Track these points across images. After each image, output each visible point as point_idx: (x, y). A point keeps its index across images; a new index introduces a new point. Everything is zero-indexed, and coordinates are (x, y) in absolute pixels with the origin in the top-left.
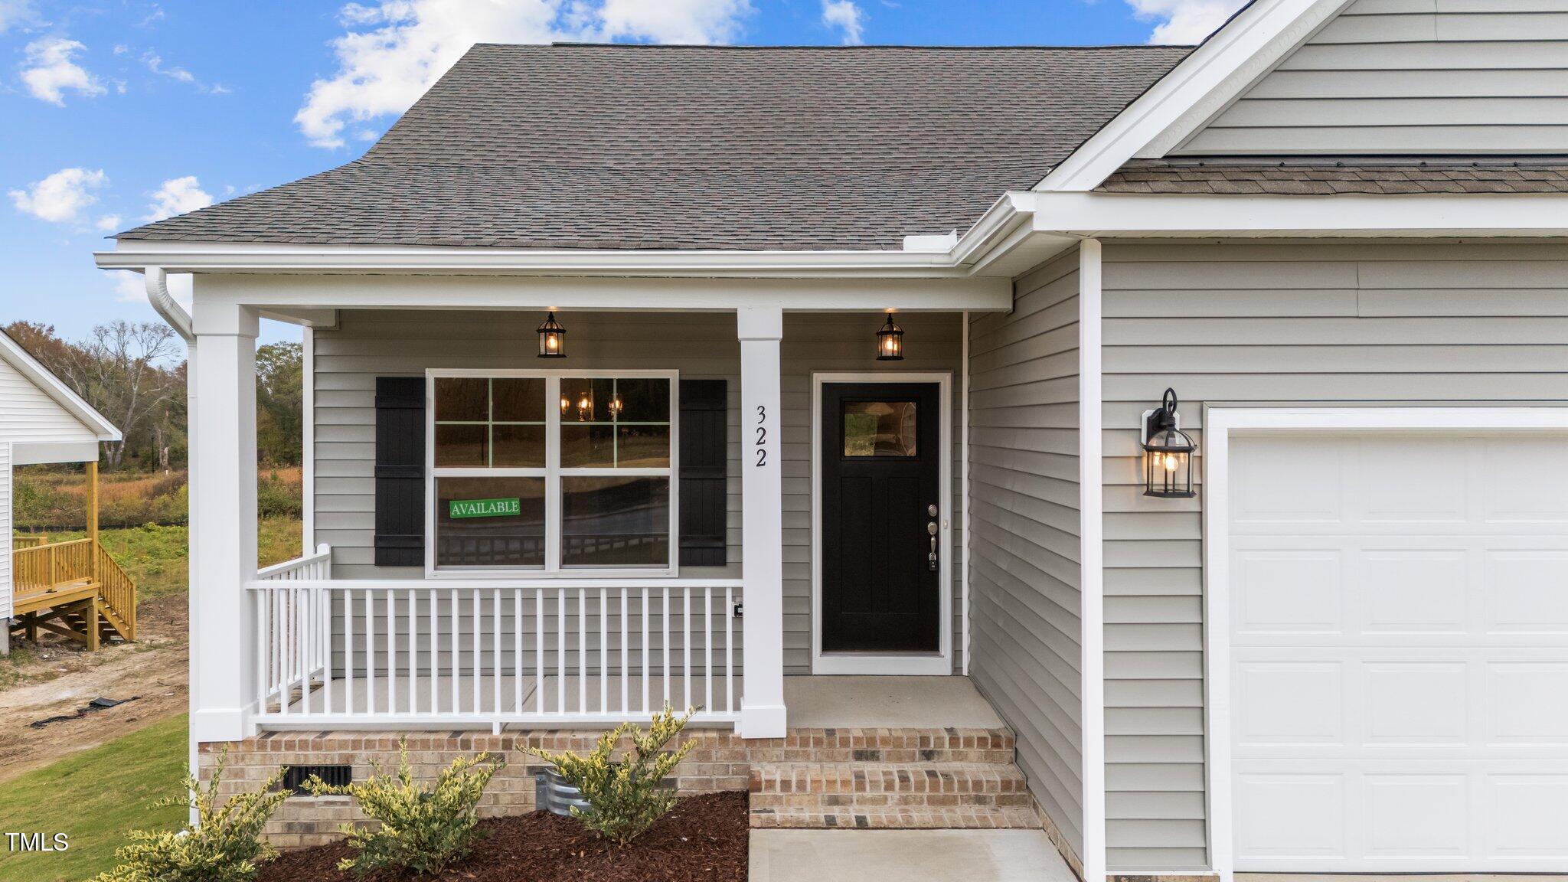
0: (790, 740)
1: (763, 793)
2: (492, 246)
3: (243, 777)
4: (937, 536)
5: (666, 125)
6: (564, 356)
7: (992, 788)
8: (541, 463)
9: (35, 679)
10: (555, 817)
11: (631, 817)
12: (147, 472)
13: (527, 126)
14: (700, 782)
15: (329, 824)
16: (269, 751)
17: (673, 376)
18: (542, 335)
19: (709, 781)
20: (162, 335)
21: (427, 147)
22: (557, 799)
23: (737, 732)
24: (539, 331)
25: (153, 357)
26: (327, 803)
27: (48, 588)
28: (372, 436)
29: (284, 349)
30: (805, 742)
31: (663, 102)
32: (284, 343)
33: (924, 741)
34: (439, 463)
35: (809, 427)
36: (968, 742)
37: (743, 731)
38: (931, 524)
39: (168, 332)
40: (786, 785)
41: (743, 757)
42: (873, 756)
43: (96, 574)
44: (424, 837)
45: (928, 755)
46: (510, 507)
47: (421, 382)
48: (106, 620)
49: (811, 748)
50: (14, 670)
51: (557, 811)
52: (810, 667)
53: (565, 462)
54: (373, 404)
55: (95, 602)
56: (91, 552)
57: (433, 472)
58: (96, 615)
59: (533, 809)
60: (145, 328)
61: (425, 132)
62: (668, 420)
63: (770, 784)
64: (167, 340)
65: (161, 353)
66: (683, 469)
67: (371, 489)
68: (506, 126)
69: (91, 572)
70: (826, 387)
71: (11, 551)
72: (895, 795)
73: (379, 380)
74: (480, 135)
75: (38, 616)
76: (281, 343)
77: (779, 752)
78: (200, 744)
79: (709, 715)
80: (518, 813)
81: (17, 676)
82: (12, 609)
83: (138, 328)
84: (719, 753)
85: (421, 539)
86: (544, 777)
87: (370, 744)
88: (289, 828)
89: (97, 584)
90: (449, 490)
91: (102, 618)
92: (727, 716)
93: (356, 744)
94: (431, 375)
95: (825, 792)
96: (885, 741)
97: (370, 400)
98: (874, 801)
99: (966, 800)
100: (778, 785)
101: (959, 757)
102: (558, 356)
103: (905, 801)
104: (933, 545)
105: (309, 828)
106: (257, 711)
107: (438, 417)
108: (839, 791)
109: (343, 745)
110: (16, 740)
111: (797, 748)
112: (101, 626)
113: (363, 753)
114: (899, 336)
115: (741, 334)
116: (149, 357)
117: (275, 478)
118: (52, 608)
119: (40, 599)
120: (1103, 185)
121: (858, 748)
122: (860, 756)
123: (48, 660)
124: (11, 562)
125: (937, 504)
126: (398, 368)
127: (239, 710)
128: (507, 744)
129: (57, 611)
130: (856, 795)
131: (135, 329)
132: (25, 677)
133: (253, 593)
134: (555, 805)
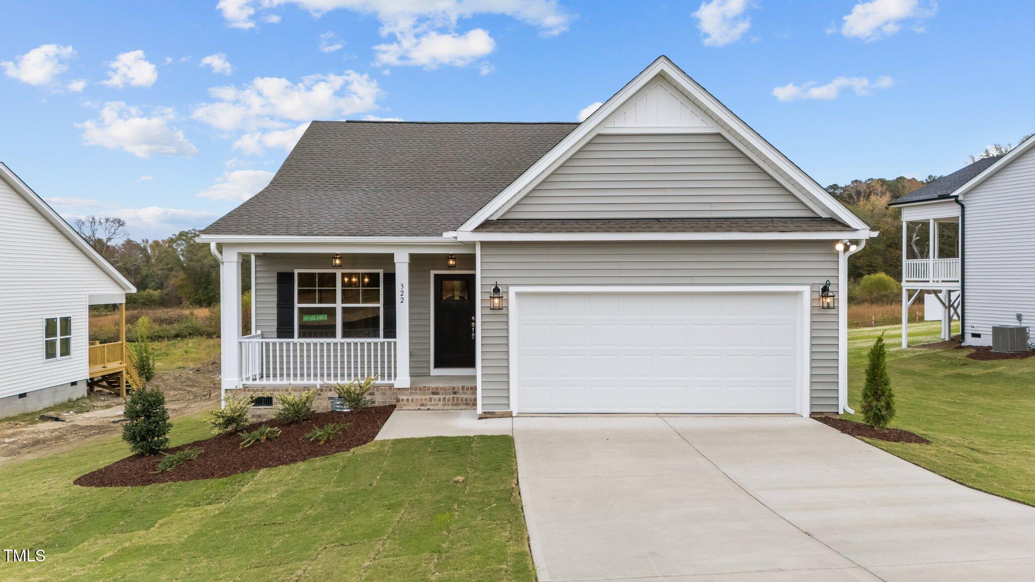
0: (411, 388)
1: (401, 403)
2: (316, 235)
4: (475, 327)
5: (389, 167)
6: (341, 266)
7: (471, 401)
8: (335, 302)
9: (102, 407)
10: (337, 412)
11: (357, 404)
12: (109, 311)
13: (333, 169)
14: (383, 402)
15: (266, 415)
16: (247, 392)
17: (381, 272)
18: (334, 259)
19: (386, 401)
20: (117, 225)
21: (293, 180)
22: (338, 406)
23: (395, 387)
24: (333, 258)
25: (111, 239)
26: (265, 408)
27: (103, 365)
28: (275, 293)
29: (195, 234)
30: (416, 389)
31: (390, 155)
32: (194, 230)
33: (454, 388)
34: (299, 302)
35: (429, 289)
36: (467, 389)
37: (396, 386)
38: (473, 323)
39: (121, 223)
40: (408, 400)
41: (397, 394)
42: (437, 393)
43: (124, 360)
44: (297, 409)
45: (455, 393)
46: (324, 318)
47: (293, 274)
48: (129, 383)
49: (418, 391)
50: (91, 404)
51: (338, 410)
52: (429, 373)
53: (343, 302)
54: (276, 282)
55: (124, 373)
56: (122, 348)
57: (297, 305)
58: (125, 381)
59: (330, 410)
60: (107, 220)
61: (292, 172)
62: (379, 287)
63: (403, 400)
64: (121, 228)
65: (117, 236)
66: (384, 304)
67: (275, 311)
68: (324, 168)
69: (122, 359)
70: (435, 275)
71: (88, 347)
72: (441, 403)
73: (278, 274)
74: (314, 173)
75: (95, 380)
76: (193, 230)
77: (408, 392)
78: (225, 390)
79: (386, 381)
80: (325, 412)
81: (94, 406)
82: (88, 376)
83: (103, 221)
84: (389, 393)
85: (293, 329)
86: (333, 400)
87: (279, 390)
88: (253, 416)
89: (125, 365)
90: (302, 311)
91: (127, 382)
92: (392, 382)
93: (274, 390)
94: (296, 272)
95: (419, 402)
96: (441, 389)
97: (275, 280)
98: (434, 405)
100: (405, 401)
101: (464, 393)
102: (339, 266)
103: (444, 405)
104: (473, 331)
105: (259, 416)
106: (242, 380)
107: (299, 286)
108: (424, 402)
109: (270, 391)
110: (108, 427)
111: (414, 391)
112: (127, 386)
113: (276, 393)
114: (454, 259)
115: (395, 261)
116: (109, 239)
117: (192, 314)
118: (101, 376)
119: (99, 371)
120: (475, 229)
121: (433, 391)
122: (433, 393)
123: (104, 400)
124: (88, 352)
125: (475, 316)
126: (285, 269)
127: (237, 379)
128: (322, 390)
129: (104, 378)
130: (429, 403)
131: (101, 222)
132: (97, 407)
133: (241, 343)
134: (337, 408)
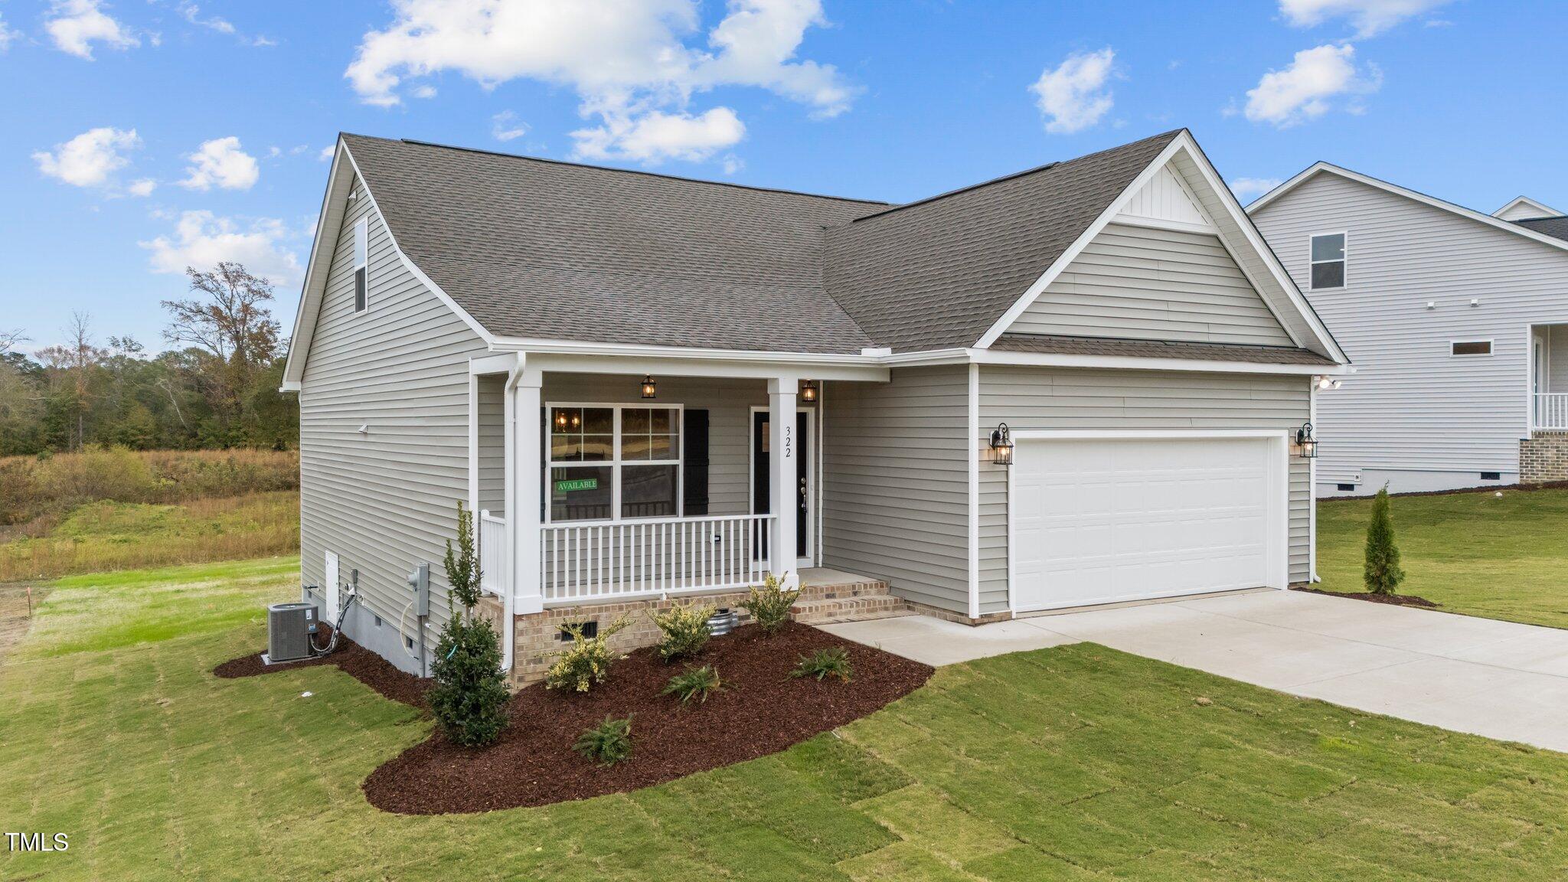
0: (800, 591)
1: (801, 614)
3: (541, 633)
5: (566, 232)
7: (890, 603)
8: (610, 458)
13: (478, 227)
16: (555, 617)
17: (681, 408)
21: (433, 242)
30: (805, 592)
31: (544, 211)
33: (854, 587)
34: (553, 459)
35: (749, 437)
36: (871, 587)
42: (833, 595)
45: (855, 594)
46: (592, 484)
49: (808, 595)
53: (624, 458)
57: (550, 464)
61: (415, 226)
62: (678, 433)
63: (804, 609)
66: (685, 460)
68: (463, 225)
70: (756, 414)
74: (456, 232)
87: (607, 609)
90: (556, 474)
93: (600, 610)
96: (838, 588)
99: (881, 609)
100: (807, 610)
101: (867, 593)
107: (553, 431)
108: (832, 610)
109: (594, 610)
111: (802, 595)
113: (604, 614)
121: (828, 593)
122: (828, 596)
130: (838, 611)
